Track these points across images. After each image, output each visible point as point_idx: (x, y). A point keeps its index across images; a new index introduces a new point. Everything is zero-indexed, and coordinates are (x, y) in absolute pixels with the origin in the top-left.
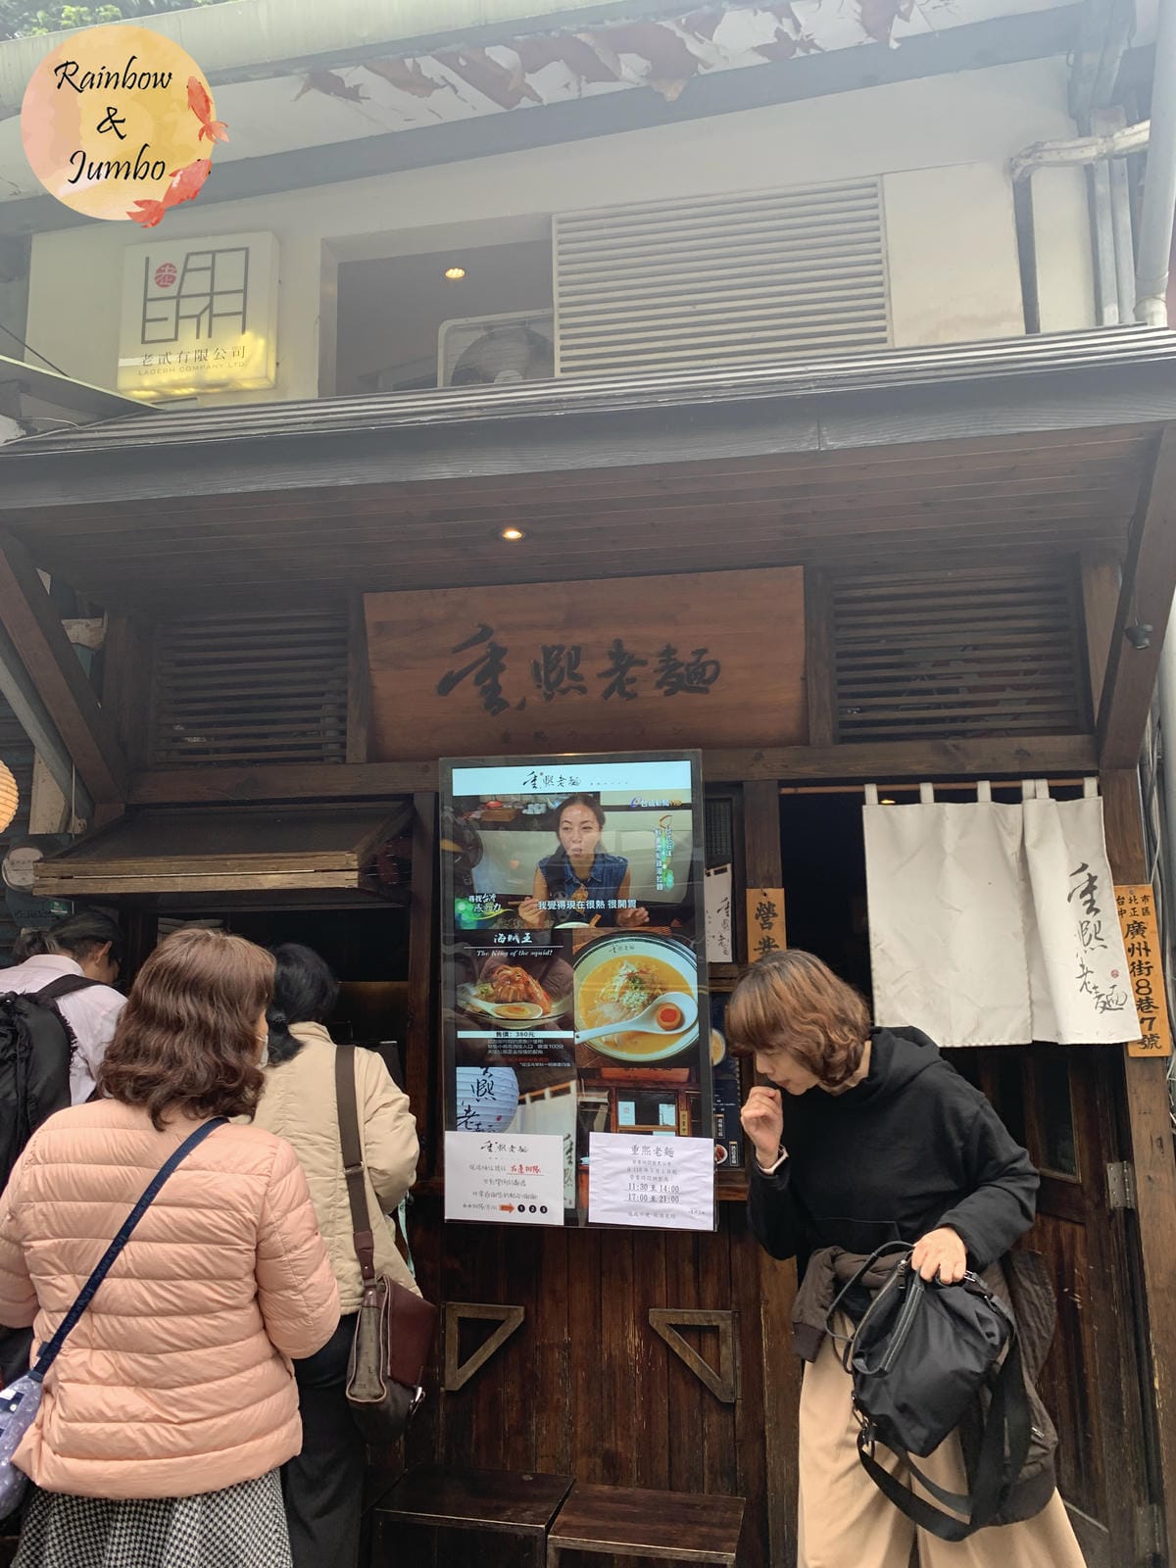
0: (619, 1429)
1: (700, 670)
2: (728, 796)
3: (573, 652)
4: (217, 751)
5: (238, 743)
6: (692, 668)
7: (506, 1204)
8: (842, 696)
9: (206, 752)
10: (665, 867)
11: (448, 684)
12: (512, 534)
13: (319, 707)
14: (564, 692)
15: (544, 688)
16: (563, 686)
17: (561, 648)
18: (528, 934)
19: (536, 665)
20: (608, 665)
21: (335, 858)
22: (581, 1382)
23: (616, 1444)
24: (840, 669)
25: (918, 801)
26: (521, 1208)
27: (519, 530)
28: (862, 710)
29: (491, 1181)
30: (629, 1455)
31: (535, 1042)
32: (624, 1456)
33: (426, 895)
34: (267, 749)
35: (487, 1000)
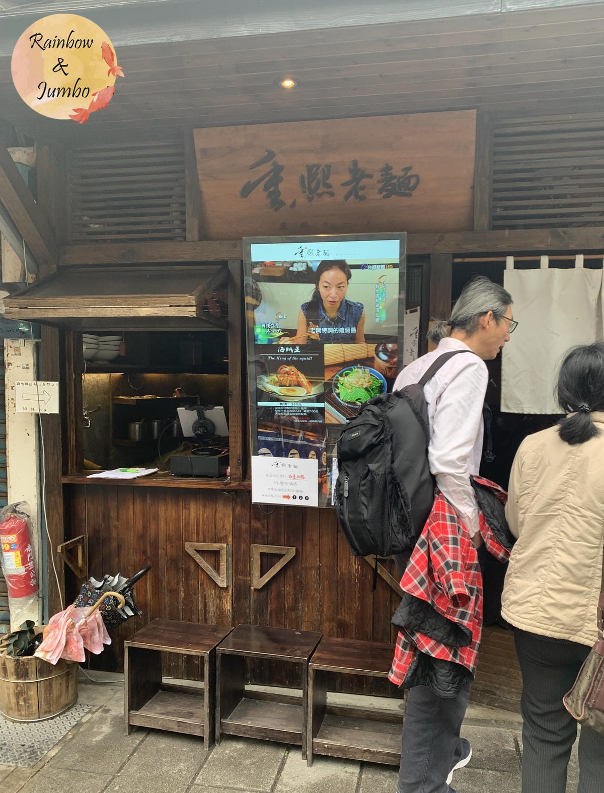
0: (346, 610)
1: (407, 181)
2: (421, 264)
3: (326, 169)
4: (110, 233)
5: (121, 228)
6: (402, 180)
7: (287, 495)
8: (495, 199)
9: (103, 233)
10: (381, 307)
11: (246, 191)
12: (288, 83)
13: (169, 205)
14: (320, 196)
15: (307, 193)
16: (320, 191)
17: (318, 166)
18: (298, 347)
19: (302, 177)
20: (347, 177)
21: (181, 298)
22: (326, 586)
23: (345, 617)
24: (496, 181)
25: (538, 267)
26: (294, 497)
27: (293, 80)
28: (506, 208)
29: (277, 482)
30: (351, 622)
31: (302, 409)
32: (348, 622)
33: (238, 324)
34: (139, 232)
35: (274, 385)
